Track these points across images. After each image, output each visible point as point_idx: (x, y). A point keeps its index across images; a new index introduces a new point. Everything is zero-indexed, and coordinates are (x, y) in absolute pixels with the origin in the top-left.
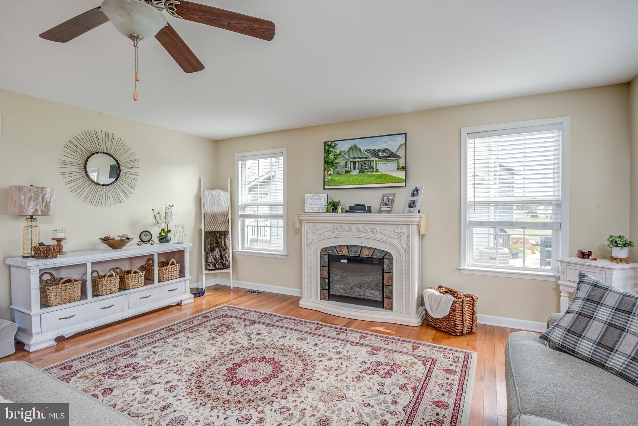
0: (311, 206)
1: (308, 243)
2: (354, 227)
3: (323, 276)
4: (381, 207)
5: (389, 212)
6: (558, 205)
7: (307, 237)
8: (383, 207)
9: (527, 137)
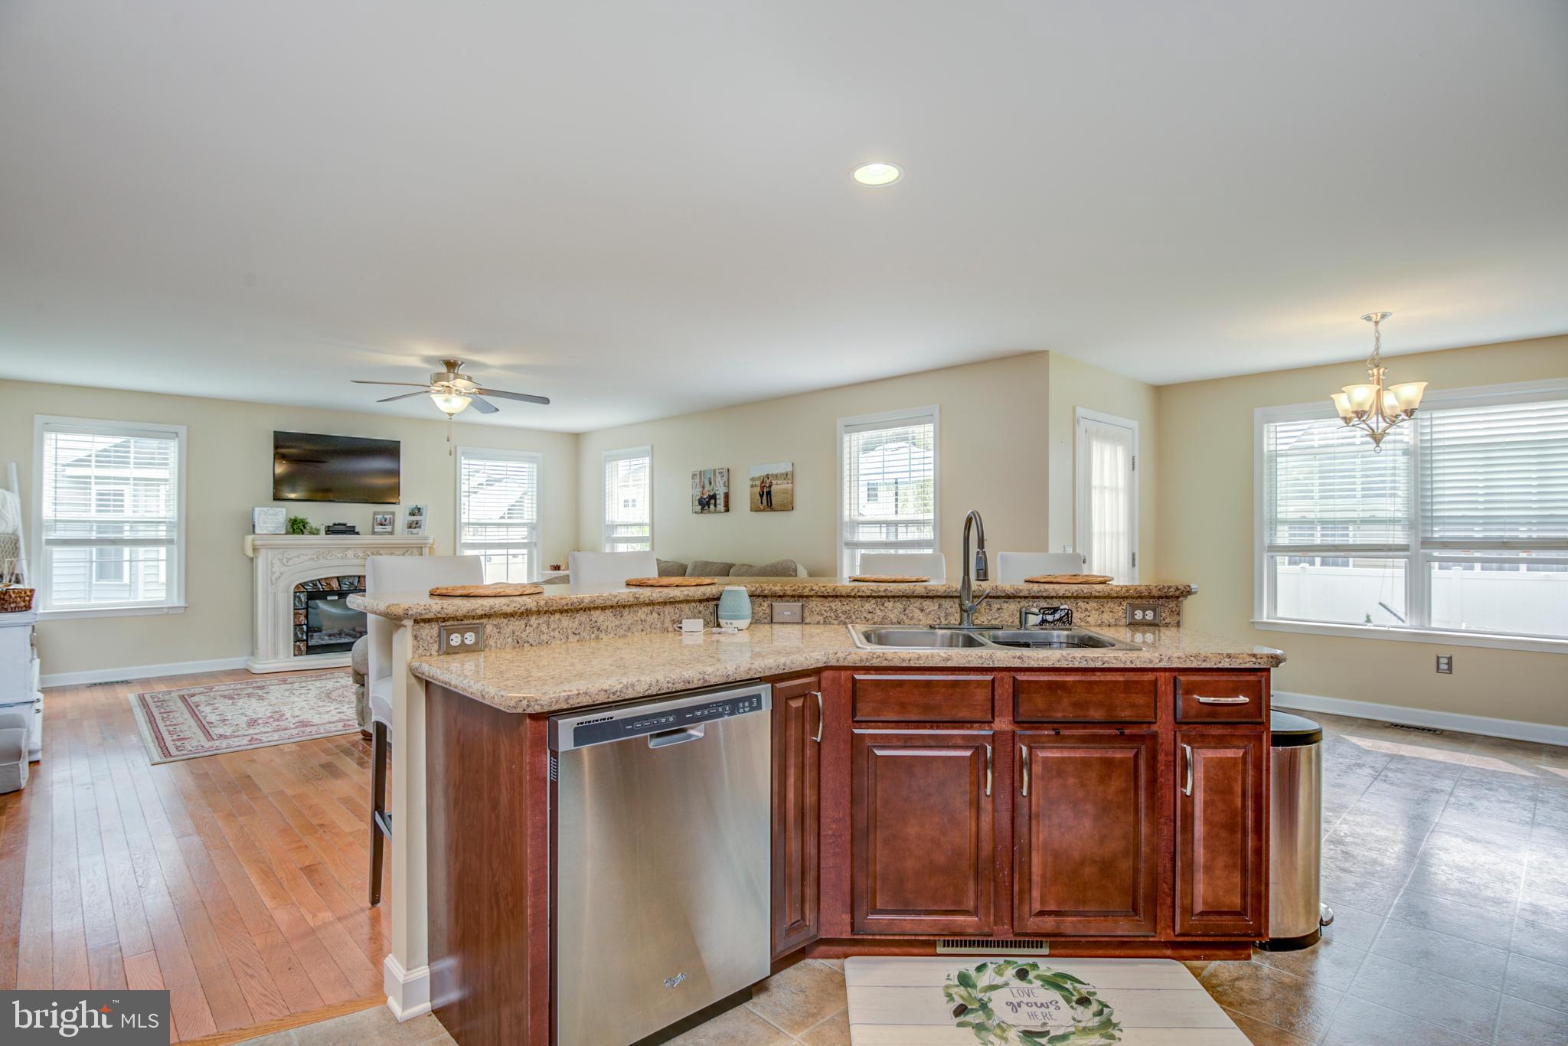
0: (265, 525)
1: (273, 578)
2: (350, 553)
3: (298, 623)
4: (373, 528)
5: (392, 533)
6: (532, 527)
7: (272, 570)
8: (376, 527)
9: (509, 465)
